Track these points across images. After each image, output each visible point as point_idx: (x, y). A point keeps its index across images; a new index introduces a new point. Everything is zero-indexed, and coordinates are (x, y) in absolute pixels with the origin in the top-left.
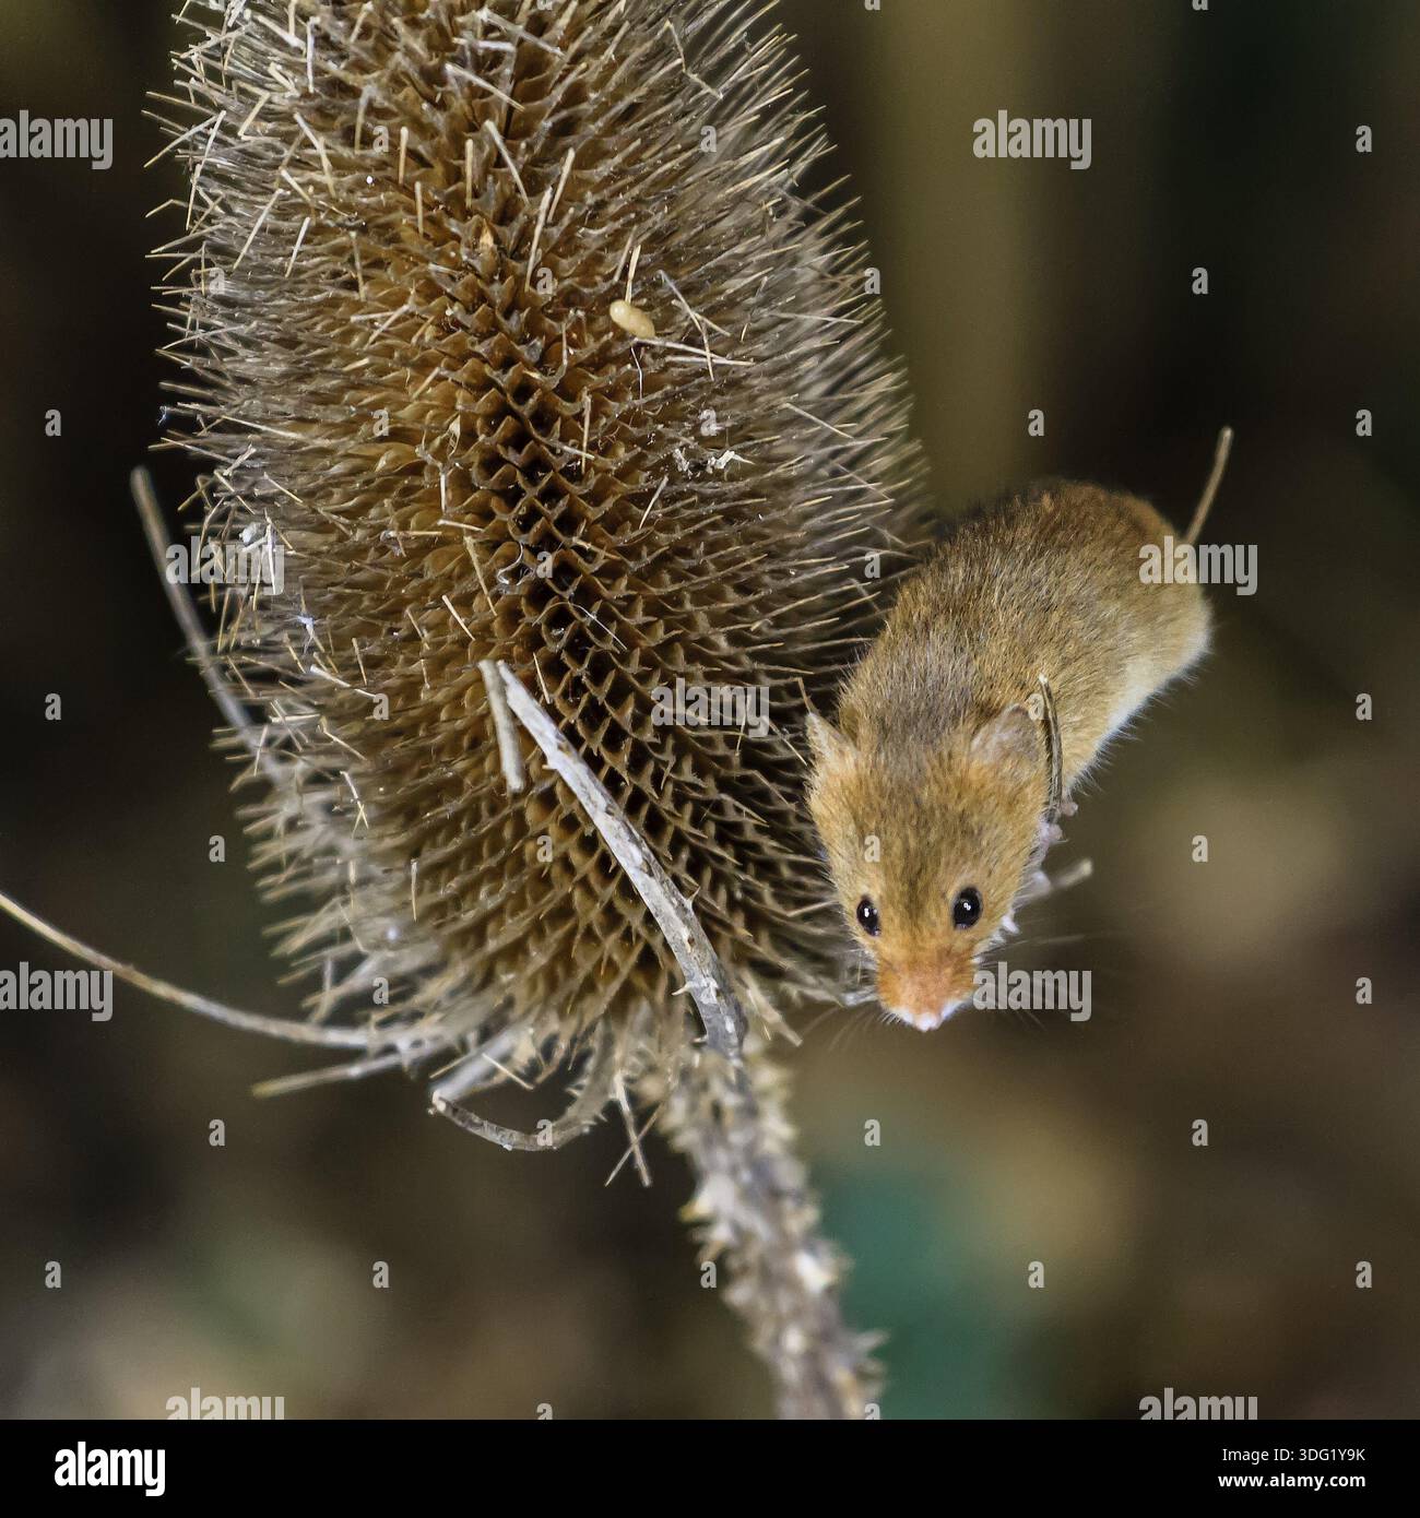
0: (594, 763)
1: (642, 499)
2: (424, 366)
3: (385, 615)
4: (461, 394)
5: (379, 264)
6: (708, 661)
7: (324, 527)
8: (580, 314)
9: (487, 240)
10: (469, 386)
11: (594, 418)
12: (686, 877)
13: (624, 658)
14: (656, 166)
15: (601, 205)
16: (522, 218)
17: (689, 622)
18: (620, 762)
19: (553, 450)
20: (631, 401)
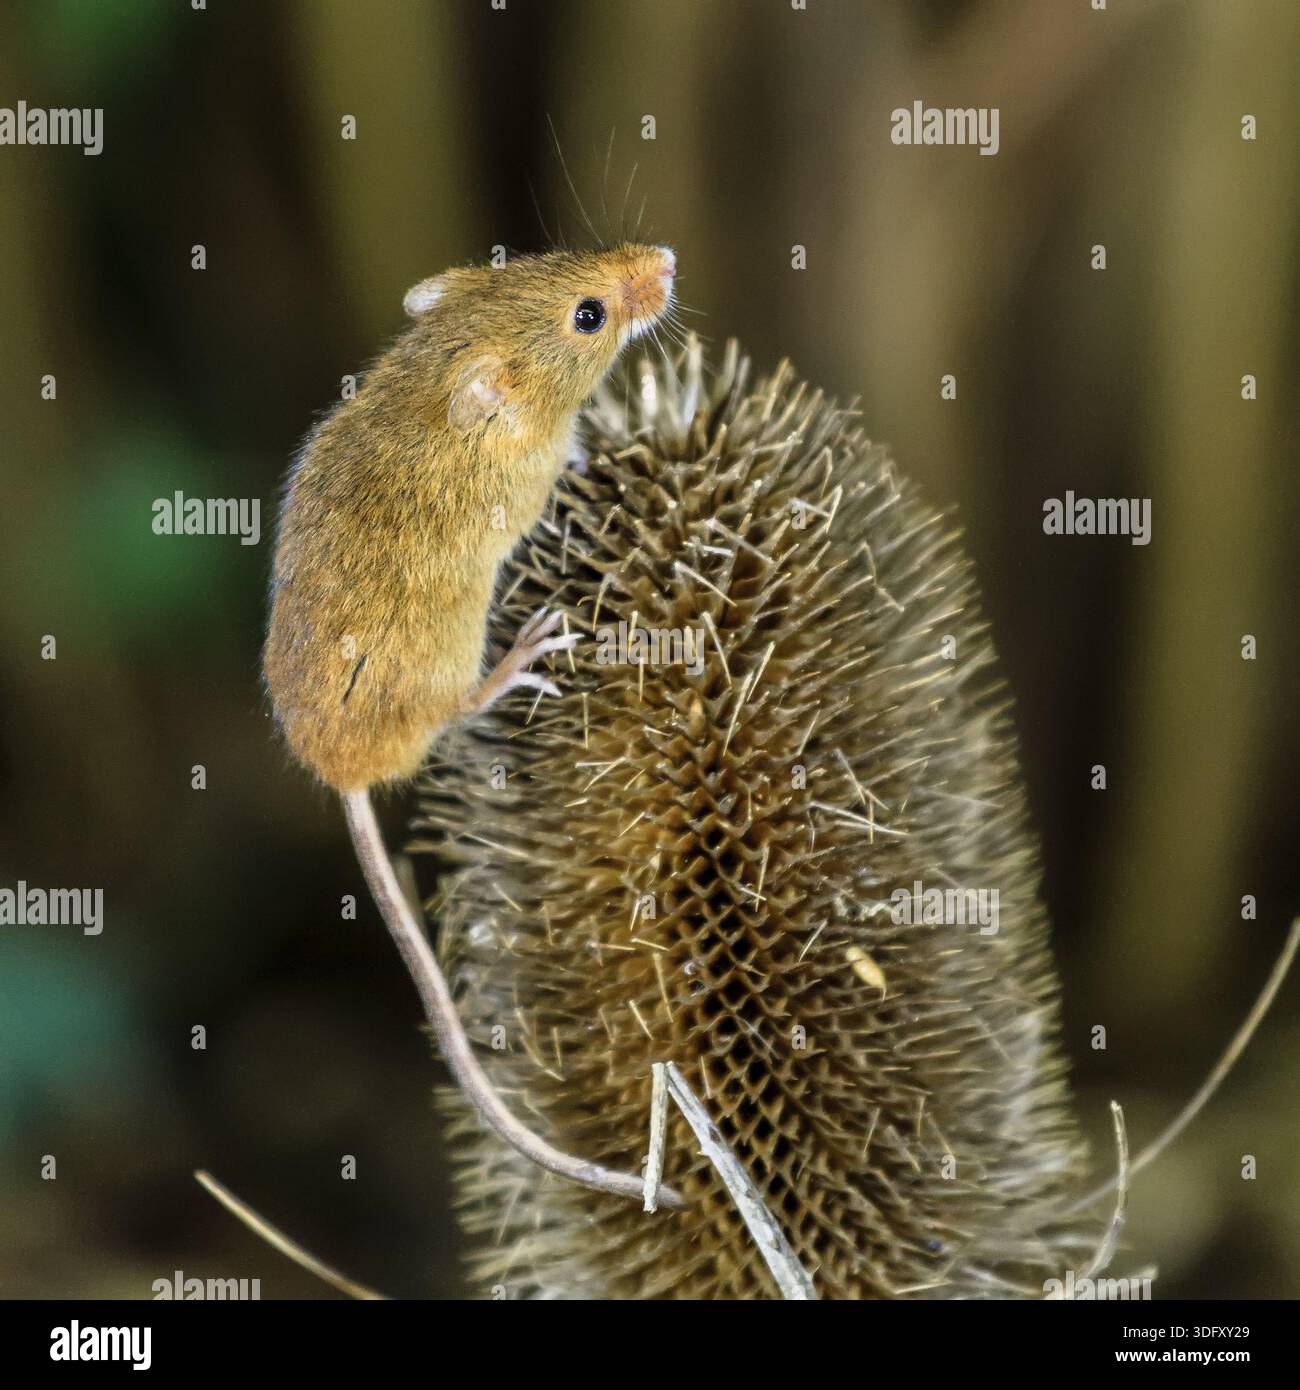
0: (742, 1151)
1: (804, 936)
2: (635, 807)
3: (581, 1011)
4: (663, 835)
5: (605, 720)
6: (849, 1076)
7: (538, 931)
8: (767, 779)
9: (697, 709)
10: (670, 828)
11: (771, 865)
12: (813, 1255)
13: (778, 1064)
14: (842, 662)
15: (793, 690)
16: (725, 694)
17: (834, 1041)
18: (765, 1151)
19: (734, 888)
20: (804, 855)
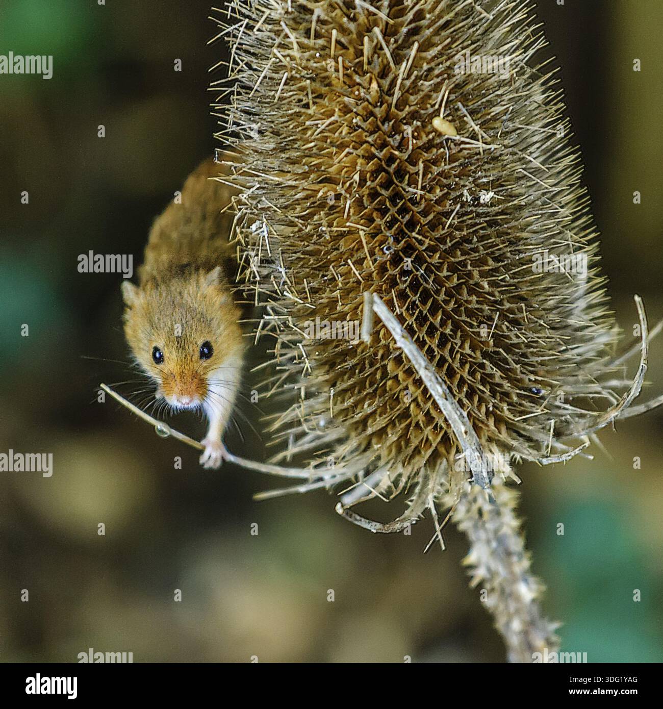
0: (421, 344)
1: (447, 215)
2: (342, 146)
3: (319, 269)
4: (360, 161)
5: (320, 96)
6: (479, 295)
7: (291, 224)
8: (419, 123)
9: (374, 85)
10: (363, 157)
11: (424, 175)
12: (465, 401)
13: (438, 292)
14: (458, 52)
15: (430, 70)
16: (391, 76)
17: (470, 275)
18: (434, 343)
19: (404, 190)
20: (444, 167)
